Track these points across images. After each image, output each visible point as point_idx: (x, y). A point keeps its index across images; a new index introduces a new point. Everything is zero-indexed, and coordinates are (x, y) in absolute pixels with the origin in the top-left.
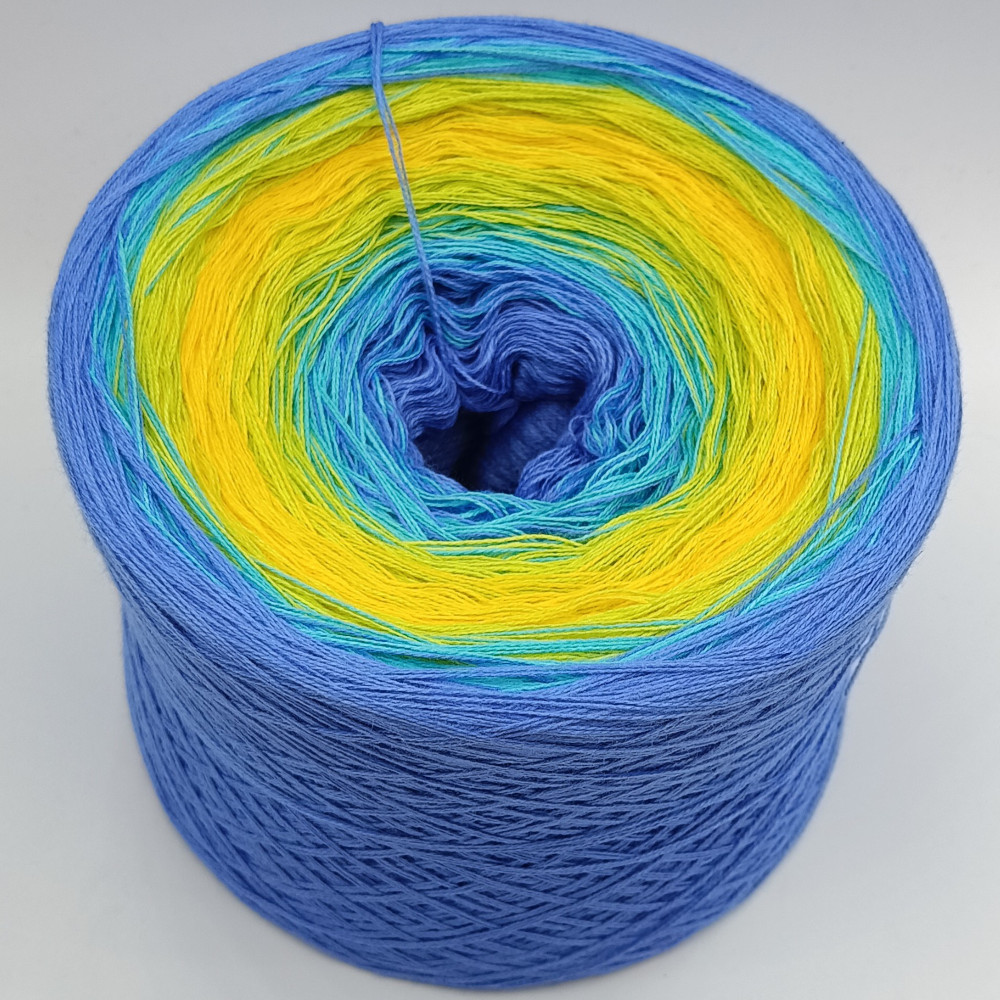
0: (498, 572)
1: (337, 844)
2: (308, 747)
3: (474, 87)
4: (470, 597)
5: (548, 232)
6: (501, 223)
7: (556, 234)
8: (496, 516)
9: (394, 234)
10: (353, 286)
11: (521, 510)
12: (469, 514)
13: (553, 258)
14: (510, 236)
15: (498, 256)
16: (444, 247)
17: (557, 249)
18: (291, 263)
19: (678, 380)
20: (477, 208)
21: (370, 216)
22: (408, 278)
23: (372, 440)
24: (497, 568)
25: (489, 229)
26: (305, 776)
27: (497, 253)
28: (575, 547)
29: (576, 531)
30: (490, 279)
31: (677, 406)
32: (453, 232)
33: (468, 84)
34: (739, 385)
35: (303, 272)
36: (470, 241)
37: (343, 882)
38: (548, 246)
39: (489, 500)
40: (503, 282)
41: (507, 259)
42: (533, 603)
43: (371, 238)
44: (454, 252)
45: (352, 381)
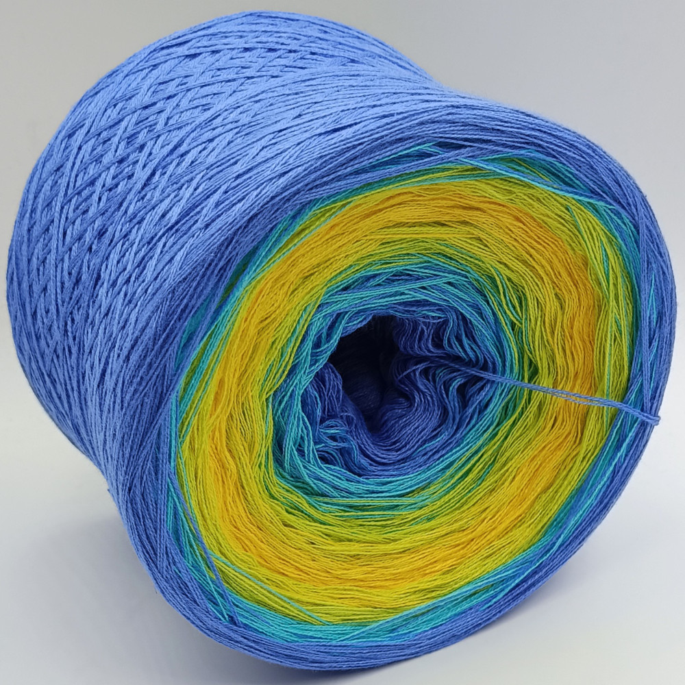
0: (275, 341)
1: (163, 134)
2: (223, 167)
3: (587, 459)
4: (266, 318)
5: (476, 458)
6: (496, 434)
7: (472, 462)
8: (314, 351)
9: (526, 368)
10: (507, 329)
11: (309, 368)
12: (324, 336)
13: (458, 454)
14: (486, 435)
15: (478, 423)
16: (501, 394)
17: (464, 459)
18: (541, 301)
19: (342, 494)
20: (514, 423)
21: (544, 360)
22: (494, 364)
23: (403, 297)
24: (277, 341)
25: (498, 425)
26: (211, 146)
27: (480, 423)
28: (267, 393)
29: (278, 397)
30: (466, 412)
31: (326, 488)
32: (508, 402)
33: (590, 457)
34: (320, 529)
35: (532, 304)
36: (496, 411)
37: (140, 119)
38: (468, 454)
39: (326, 352)
40: (460, 419)
41: (474, 426)
42: (243, 355)
43: (531, 353)
44: (494, 400)
45: (448, 301)
